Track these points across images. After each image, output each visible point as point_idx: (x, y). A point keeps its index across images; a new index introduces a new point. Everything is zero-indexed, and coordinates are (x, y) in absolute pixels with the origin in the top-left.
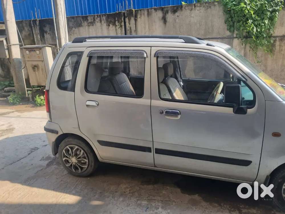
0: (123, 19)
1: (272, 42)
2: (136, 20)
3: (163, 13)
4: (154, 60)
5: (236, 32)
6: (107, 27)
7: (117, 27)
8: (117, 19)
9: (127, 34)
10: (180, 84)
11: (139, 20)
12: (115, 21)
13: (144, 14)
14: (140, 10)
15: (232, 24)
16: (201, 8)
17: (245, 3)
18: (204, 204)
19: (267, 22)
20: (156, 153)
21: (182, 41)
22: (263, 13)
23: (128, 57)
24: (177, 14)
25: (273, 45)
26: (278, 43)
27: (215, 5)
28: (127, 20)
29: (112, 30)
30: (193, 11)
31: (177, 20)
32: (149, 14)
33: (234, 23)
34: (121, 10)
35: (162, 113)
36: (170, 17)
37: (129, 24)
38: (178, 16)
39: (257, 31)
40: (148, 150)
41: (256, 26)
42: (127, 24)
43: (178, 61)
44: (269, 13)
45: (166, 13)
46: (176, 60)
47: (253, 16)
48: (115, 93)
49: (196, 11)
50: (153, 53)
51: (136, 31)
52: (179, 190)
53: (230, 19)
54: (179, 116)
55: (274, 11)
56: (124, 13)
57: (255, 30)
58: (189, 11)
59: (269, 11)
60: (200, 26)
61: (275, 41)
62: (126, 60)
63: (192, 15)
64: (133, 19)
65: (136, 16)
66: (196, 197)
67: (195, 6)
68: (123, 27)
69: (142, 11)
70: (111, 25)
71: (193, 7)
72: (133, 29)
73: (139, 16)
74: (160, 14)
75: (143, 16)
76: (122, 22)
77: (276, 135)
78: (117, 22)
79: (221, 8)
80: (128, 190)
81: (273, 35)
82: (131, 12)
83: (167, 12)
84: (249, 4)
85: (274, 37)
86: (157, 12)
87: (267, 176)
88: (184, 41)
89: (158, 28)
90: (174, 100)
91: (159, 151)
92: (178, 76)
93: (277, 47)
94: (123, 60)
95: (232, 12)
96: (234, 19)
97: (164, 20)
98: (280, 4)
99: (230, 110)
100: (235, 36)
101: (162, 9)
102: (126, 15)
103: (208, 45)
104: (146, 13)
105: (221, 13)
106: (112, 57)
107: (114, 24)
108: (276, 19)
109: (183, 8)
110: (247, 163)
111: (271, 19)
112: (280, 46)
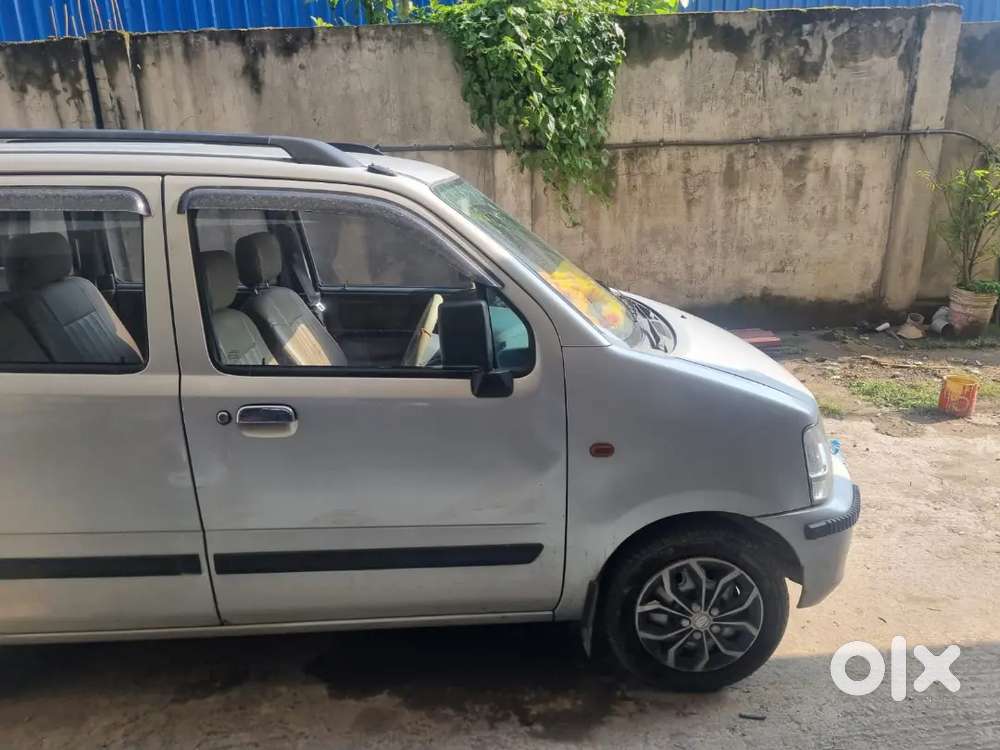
0: (82, 68)
1: (605, 162)
2: (138, 74)
3: (245, 52)
4: (179, 225)
5: (499, 130)
6: (16, 95)
7: (63, 97)
8: (54, 66)
9: (104, 125)
10: (312, 308)
11: (151, 72)
12: (49, 73)
13: (170, 51)
14: (154, 37)
15: (483, 102)
16: (382, 44)
17: (517, 39)
18: (408, 716)
19: (583, 99)
20: (219, 571)
21: (282, 153)
22: (571, 71)
24: (299, 58)
25: (611, 173)
26: (621, 167)
27: (425, 38)
28: (100, 71)
29: (39, 110)
30: (355, 53)
31: (301, 83)
32: (190, 53)
33: (489, 99)
34: (71, 31)
35: (227, 420)
36: (272, 66)
37: (113, 86)
38: (302, 67)
39: (558, 127)
40: (188, 564)
41: (556, 113)
42: (103, 85)
43: (299, 228)
44: (588, 74)
45: (255, 54)
46: (291, 222)
47: (544, 80)
48: (47, 360)
49: (365, 52)
50: (172, 199)
51: (143, 113)
52: (321, 690)
53: (476, 87)
54: (294, 426)
55: (602, 67)
56: (86, 45)
57: (551, 126)
58: (341, 51)
59: (587, 66)
60: (384, 103)
61: (613, 160)
63: (353, 67)
64: (125, 71)
65: (137, 59)
66: (382, 700)
67: (359, 37)
68: (87, 97)
69: (164, 45)
70: (32, 90)
71: (354, 39)
72: (132, 104)
73: (149, 59)
74: (232, 56)
75: (165, 62)
76: (78, 77)
77: (602, 450)
78: (57, 78)
79: (447, 49)
81: (607, 142)
82: (112, 43)
83: (260, 50)
84: (529, 42)
85: (611, 147)
86: (221, 48)
87: (591, 585)
88: (289, 157)
89: (232, 107)
91: (230, 564)
92: (306, 279)
93: (623, 179)
95: (481, 62)
96: (488, 87)
97: (253, 76)
98: (616, 45)
99: (461, 387)
100: (498, 141)
101: (241, 39)
102: (93, 50)
103: (372, 169)
104: (178, 49)
105: (447, 65)
107: (46, 85)
108: (610, 91)
109: (319, 41)
110: (527, 553)
111: (596, 91)
112: (629, 174)
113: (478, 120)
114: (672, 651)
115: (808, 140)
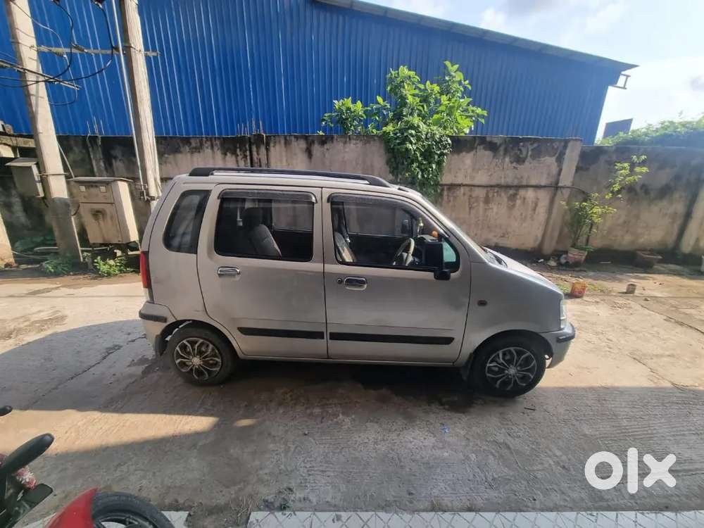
0: (247, 146)
1: (439, 191)
2: (267, 150)
3: (307, 143)
4: (327, 207)
5: (400, 176)
6: (223, 156)
7: (240, 157)
8: (238, 146)
9: (254, 167)
10: (346, 241)
11: (272, 149)
12: (236, 148)
13: (280, 142)
14: (274, 136)
15: (395, 166)
16: (358, 142)
17: (411, 143)
18: (396, 399)
19: (434, 166)
20: (331, 339)
21: (367, 182)
22: (430, 155)
23: (270, 201)
24: (326, 146)
25: (441, 195)
26: (445, 193)
27: (374, 140)
28: (254, 149)
29: (230, 161)
30: (348, 145)
31: (327, 155)
32: (287, 143)
33: (397, 164)
34: (244, 133)
35: (341, 282)
36: (316, 149)
37: (258, 154)
38: (327, 149)
39: (423, 176)
40: (319, 335)
41: (422, 171)
42: (255, 153)
43: (344, 209)
44: (436, 157)
45: (311, 144)
46: (341, 207)
47: (420, 159)
49: (352, 145)
50: (325, 197)
51: (268, 164)
52: (360, 386)
53: (393, 160)
54: (366, 286)
55: (442, 154)
56: (250, 138)
57: (420, 176)
58: (342, 144)
59: (437, 154)
60: (357, 164)
61: (442, 190)
62: (267, 205)
63: (347, 150)
64: (263, 149)
65: (268, 144)
66: (384, 391)
67: (350, 139)
68: (248, 157)
69: (277, 138)
70: (229, 154)
71: (348, 140)
72: (264, 161)
73: (272, 145)
74: (302, 144)
75: (277, 147)
76: (246, 150)
77: (482, 303)
78: (238, 150)
79: (383, 145)
80: (288, 396)
81: (441, 183)
82: (260, 136)
83: (313, 142)
84: (415, 144)
85: (442, 185)
86: (299, 142)
87: (471, 354)
88: (369, 183)
89: (300, 162)
90: (344, 263)
91: (335, 336)
92: (344, 229)
93: (445, 197)
94: (262, 205)
95: (396, 150)
96: (397, 160)
97: (309, 152)
98: (448, 146)
99: (430, 275)
100: (399, 180)
101: (306, 138)
102: (252, 141)
103: (399, 189)
104: (283, 141)
105: (382, 151)
106: (244, 200)
107: (234, 153)
108: (444, 164)
109: (335, 141)
110: (448, 341)
111: (439, 164)
112: (448, 195)
113: (392, 172)
114: (499, 382)
115: (519, 187)
